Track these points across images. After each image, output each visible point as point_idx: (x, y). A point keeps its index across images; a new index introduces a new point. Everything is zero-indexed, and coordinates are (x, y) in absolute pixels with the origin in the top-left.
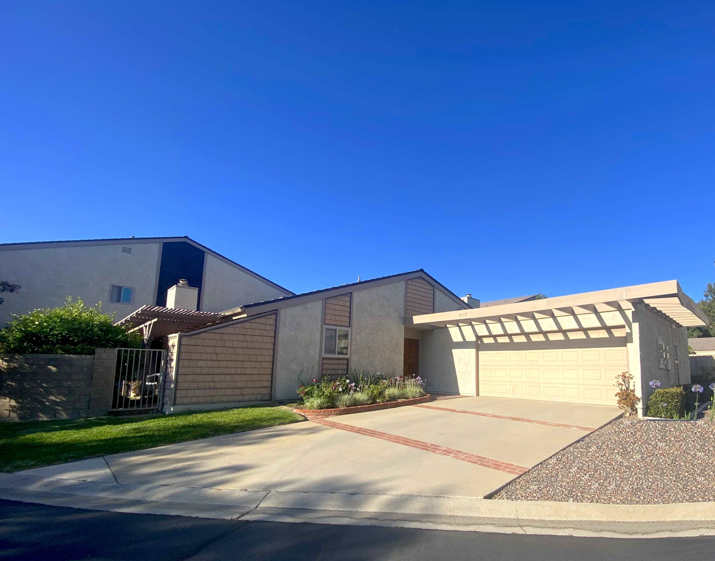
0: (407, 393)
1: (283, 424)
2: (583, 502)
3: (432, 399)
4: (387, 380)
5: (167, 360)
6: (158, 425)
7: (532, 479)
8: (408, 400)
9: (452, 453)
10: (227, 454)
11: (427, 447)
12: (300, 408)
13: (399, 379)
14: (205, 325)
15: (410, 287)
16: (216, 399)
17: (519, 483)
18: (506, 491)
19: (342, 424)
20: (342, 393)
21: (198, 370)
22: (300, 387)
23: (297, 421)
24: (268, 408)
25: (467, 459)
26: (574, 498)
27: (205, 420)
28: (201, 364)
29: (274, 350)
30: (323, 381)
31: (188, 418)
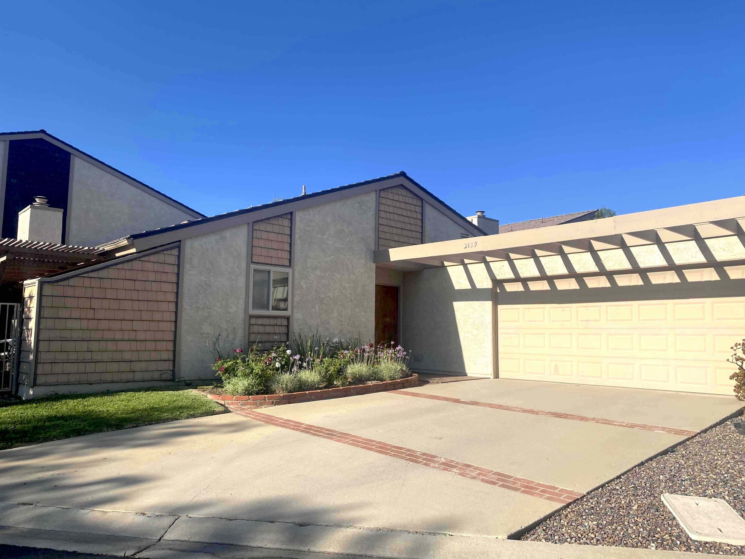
0: (381, 371)
1: (194, 416)
2: (673, 550)
3: (421, 383)
4: (349, 350)
5: (23, 320)
6: (13, 416)
7: (587, 511)
8: (384, 382)
9: (456, 467)
10: (114, 460)
11: (416, 457)
12: (218, 393)
13: (367, 350)
14: (74, 266)
15: (384, 201)
16: (93, 378)
17: (566, 516)
18: (544, 528)
19: (281, 419)
20: (280, 371)
21: (67, 334)
22: (216, 361)
23: (214, 413)
24: (170, 392)
25: (481, 477)
26: (658, 543)
27: (80, 408)
28: (70, 324)
29: (177, 303)
30: (252, 351)
31: (54, 406)
